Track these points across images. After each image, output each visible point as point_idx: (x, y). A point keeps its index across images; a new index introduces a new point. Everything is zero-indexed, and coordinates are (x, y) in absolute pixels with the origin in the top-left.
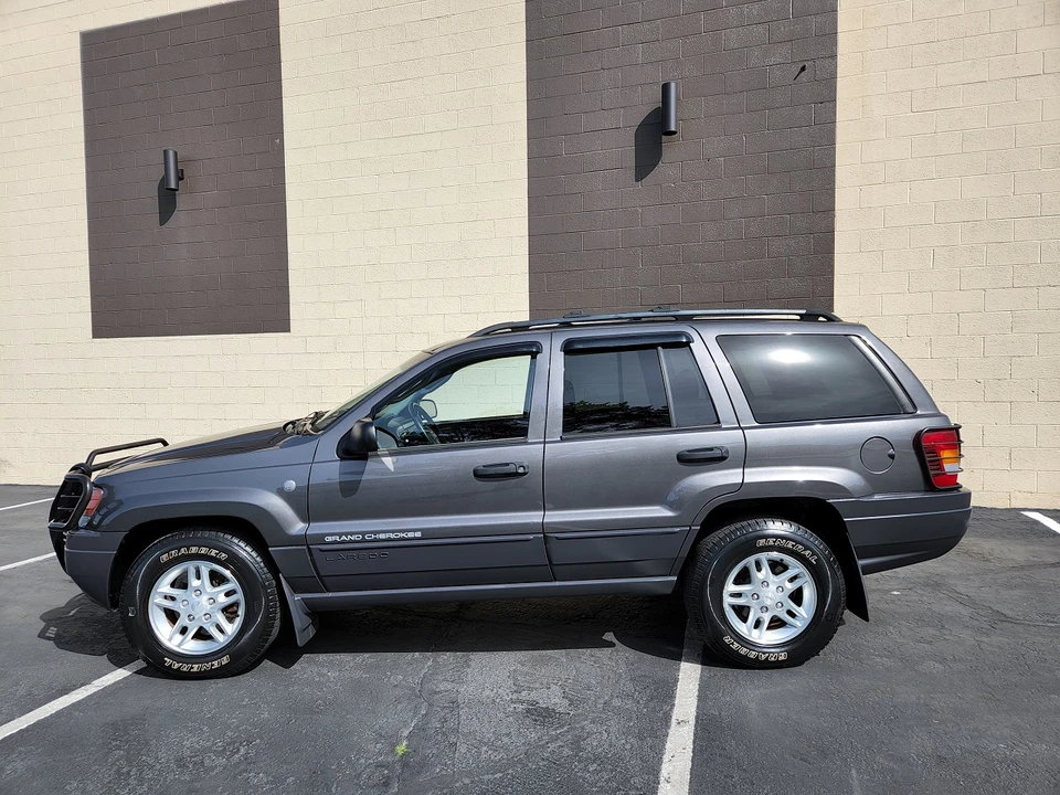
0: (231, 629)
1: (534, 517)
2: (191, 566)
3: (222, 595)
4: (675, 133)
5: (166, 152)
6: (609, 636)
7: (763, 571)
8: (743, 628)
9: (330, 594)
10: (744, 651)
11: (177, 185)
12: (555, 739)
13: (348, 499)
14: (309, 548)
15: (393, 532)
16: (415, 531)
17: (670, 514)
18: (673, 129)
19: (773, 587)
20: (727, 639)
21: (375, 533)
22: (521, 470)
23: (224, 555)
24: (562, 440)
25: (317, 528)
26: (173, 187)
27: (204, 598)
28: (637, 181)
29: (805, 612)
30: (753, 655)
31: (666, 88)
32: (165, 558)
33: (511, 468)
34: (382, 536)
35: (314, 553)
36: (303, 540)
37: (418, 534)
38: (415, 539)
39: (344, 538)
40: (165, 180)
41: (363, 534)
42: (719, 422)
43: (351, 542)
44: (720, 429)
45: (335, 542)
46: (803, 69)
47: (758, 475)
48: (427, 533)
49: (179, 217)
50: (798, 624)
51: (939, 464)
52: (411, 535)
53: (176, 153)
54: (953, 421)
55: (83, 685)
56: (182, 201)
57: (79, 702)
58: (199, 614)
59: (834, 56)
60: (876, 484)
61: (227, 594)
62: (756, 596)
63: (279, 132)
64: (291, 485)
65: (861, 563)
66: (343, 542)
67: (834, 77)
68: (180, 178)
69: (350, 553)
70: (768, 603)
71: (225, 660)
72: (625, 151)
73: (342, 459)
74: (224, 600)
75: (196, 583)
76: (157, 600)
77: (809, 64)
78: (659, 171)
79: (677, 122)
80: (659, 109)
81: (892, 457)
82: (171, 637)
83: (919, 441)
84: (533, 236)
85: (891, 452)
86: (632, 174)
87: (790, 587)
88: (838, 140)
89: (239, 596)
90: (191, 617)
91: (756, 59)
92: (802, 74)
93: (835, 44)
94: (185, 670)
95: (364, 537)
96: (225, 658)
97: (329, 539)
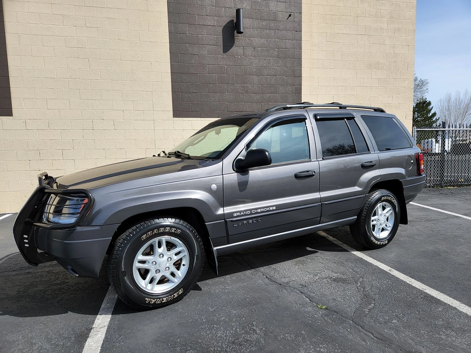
0: (181, 274)
1: (316, 195)
2: (156, 240)
3: (174, 255)
4: (242, 33)
7: (380, 210)
8: (374, 234)
9: (230, 245)
10: (376, 242)
13: (243, 192)
14: (226, 221)
15: (264, 208)
16: (272, 206)
17: (360, 189)
18: (242, 31)
19: (383, 216)
20: (372, 239)
21: (256, 209)
22: (314, 173)
23: (179, 231)
24: (323, 159)
25: (228, 210)
27: (165, 258)
28: (224, 53)
29: (390, 224)
30: (379, 243)
31: (238, 11)
32: (144, 237)
33: (310, 173)
34: (259, 211)
35: (228, 222)
36: (223, 216)
37: (274, 208)
38: (273, 210)
39: (242, 213)
41: (251, 210)
42: (369, 151)
43: (245, 215)
44: (370, 153)
45: (238, 216)
46: (290, 16)
48: (278, 207)
50: (389, 229)
51: (421, 165)
52: (271, 209)
58: (162, 268)
59: (301, 13)
60: (409, 173)
61: (176, 255)
62: (379, 220)
64: (214, 187)
66: (242, 216)
67: (300, 21)
69: (244, 221)
70: (382, 222)
71: (181, 292)
72: (218, 37)
73: (236, 172)
74: (176, 258)
75: (160, 250)
76: (136, 265)
77: (292, 14)
78: (234, 49)
79: (243, 28)
80: (233, 20)
81: (412, 163)
82: (147, 285)
83: (418, 157)
84: (173, 73)
85: (412, 161)
86: (221, 49)
87: (387, 215)
88: (303, 48)
89: (186, 253)
90: (158, 271)
91: (272, 7)
92: (290, 18)
93: (301, 8)
94: (159, 302)
95: (251, 212)
96: (181, 290)
97: (235, 215)
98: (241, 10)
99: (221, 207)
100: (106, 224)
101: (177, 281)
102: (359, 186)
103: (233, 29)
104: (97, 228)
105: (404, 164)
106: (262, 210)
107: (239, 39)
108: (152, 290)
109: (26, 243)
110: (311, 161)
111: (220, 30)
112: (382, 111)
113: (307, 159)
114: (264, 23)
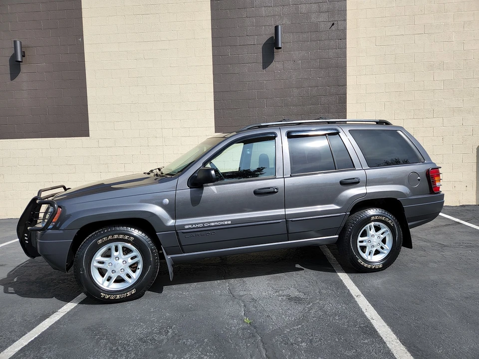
0: (135, 276)
1: (281, 212)
2: (113, 245)
3: (130, 259)
4: (281, 48)
5: (15, 42)
6: (298, 266)
7: (372, 230)
8: (364, 256)
9: (185, 254)
10: (366, 265)
11: (22, 59)
12: (310, 309)
13: (196, 206)
14: (177, 233)
15: (217, 222)
16: (228, 221)
17: (338, 207)
18: (280, 46)
19: (376, 237)
20: (360, 261)
21: (209, 223)
22: (276, 190)
23: (132, 238)
24: (291, 176)
25: (180, 222)
26: (20, 60)
27: (121, 261)
28: (263, 69)
29: (388, 247)
30: (369, 266)
31: (276, 28)
32: (100, 241)
33: (271, 190)
34: (213, 224)
35: (179, 234)
36: (174, 228)
37: (230, 222)
38: (228, 224)
39: (194, 226)
40: (14, 56)
41: (203, 223)
42: (354, 167)
43: (198, 228)
44: (355, 170)
45: (190, 228)
46: (333, 24)
47: (372, 189)
48: (234, 222)
49: (23, 76)
50: (385, 252)
51: (434, 182)
52: (226, 223)
53: (21, 42)
54: (438, 165)
55: (53, 313)
56: (23, 68)
57: (59, 320)
58: (118, 269)
59: (345, 20)
60: (414, 192)
61: (132, 258)
62: (369, 241)
63: (81, 35)
64: (166, 201)
65: (409, 224)
66: (194, 228)
67: (345, 29)
68: (23, 56)
69: (197, 233)
70: (375, 244)
71: (133, 292)
72: (258, 55)
73: (191, 188)
74: (130, 262)
75: (116, 254)
76: (94, 264)
77: (335, 22)
78: (274, 65)
79: (282, 43)
80: (273, 37)
81: (419, 180)
82: (103, 282)
83: (429, 173)
84: (216, 92)
85: (419, 178)
86: (261, 66)
87: (382, 236)
88: (347, 56)
89: (140, 258)
90: (113, 271)
91: (314, 18)
92: (333, 27)
93: (346, 15)
94: (112, 298)
95: (204, 225)
96: (133, 290)
97: (187, 227)
98: (280, 26)
99: (173, 219)
100: (69, 229)
101: (130, 282)
102: (337, 204)
103: (272, 46)
104: (61, 232)
105: (406, 181)
106: (217, 224)
107: (279, 56)
108: (108, 286)
109: (26, 240)
110: (276, 178)
111: (260, 48)
112: (387, 123)
113: (272, 176)
114: (305, 36)
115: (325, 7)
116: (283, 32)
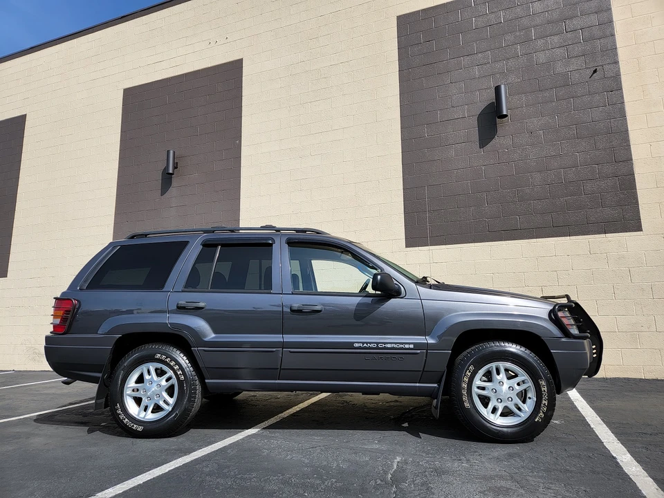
4: (506, 116)
5: (168, 152)
11: (174, 171)
18: (505, 113)
26: (171, 172)
31: (498, 89)
40: (166, 167)
46: (595, 71)
49: (173, 191)
53: (174, 153)
56: (175, 181)
59: (617, 62)
67: (619, 75)
68: (175, 167)
72: (472, 130)
77: (598, 68)
78: (497, 142)
79: (507, 109)
80: (492, 104)
84: (406, 189)
91: (560, 68)
92: (595, 75)
93: (616, 55)
98: (503, 87)
103: (492, 117)
107: (504, 127)
114: (547, 94)
115: (578, 49)
116: (510, 94)
